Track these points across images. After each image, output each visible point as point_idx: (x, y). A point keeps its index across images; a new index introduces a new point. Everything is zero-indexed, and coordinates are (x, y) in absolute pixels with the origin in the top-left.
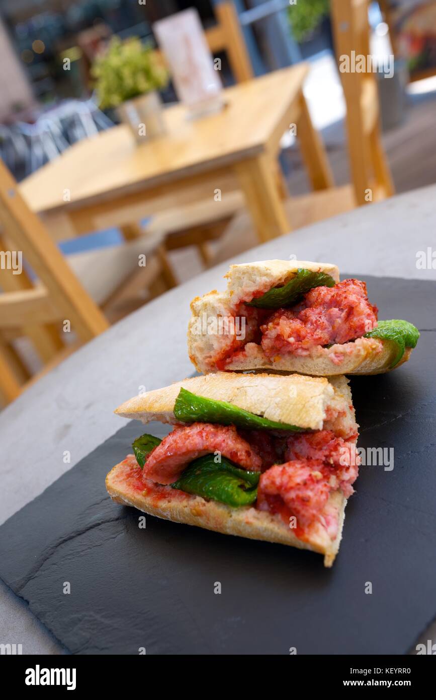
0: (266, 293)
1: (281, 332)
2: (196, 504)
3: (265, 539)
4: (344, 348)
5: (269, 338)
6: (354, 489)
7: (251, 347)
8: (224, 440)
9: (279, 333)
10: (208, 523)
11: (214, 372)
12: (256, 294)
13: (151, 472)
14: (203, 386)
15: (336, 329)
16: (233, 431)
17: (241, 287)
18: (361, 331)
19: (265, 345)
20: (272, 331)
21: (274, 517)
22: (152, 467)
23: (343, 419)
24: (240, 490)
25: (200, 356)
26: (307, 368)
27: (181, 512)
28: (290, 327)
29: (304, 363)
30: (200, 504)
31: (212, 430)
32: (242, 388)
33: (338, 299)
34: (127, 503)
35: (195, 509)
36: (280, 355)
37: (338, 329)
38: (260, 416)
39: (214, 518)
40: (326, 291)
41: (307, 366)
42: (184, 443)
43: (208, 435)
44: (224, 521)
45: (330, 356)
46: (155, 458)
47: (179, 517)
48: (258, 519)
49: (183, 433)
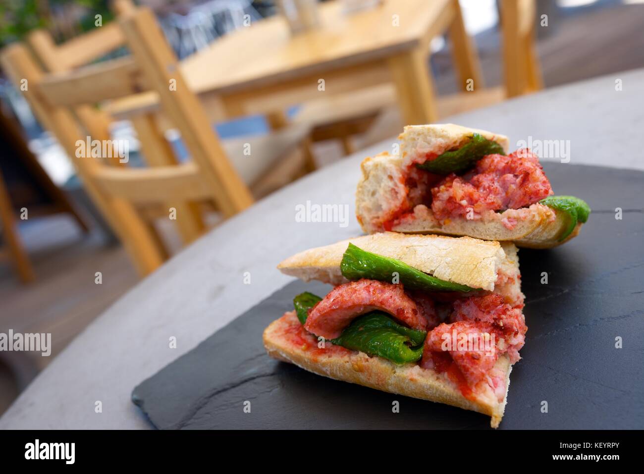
0: (439, 156)
1: (453, 194)
2: (359, 359)
3: (428, 399)
4: (518, 214)
5: (440, 200)
6: (521, 356)
7: (420, 209)
8: (391, 297)
9: (451, 196)
10: (369, 379)
11: (382, 232)
12: (430, 156)
13: (314, 325)
14: (371, 243)
15: (509, 194)
16: (400, 289)
17: (415, 148)
18: (536, 198)
19: (436, 207)
20: (443, 193)
21: (440, 376)
22: (315, 320)
23: (511, 287)
24: (405, 347)
25: (367, 217)
26: (477, 233)
27: (341, 367)
28: (463, 190)
29: (475, 227)
30: (363, 359)
31: (379, 286)
32: (412, 248)
33: (513, 165)
34: (285, 358)
35: (357, 365)
36: (450, 219)
37: (512, 194)
38: (429, 274)
39: (376, 374)
40: (499, 159)
41: (477, 230)
42: (350, 297)
43: (376, 291)
44: (388, 377)
45: (502, 221)
46: (320, 311)
47: (338, 373)
48: (423, 376)
49: (350, 287)
